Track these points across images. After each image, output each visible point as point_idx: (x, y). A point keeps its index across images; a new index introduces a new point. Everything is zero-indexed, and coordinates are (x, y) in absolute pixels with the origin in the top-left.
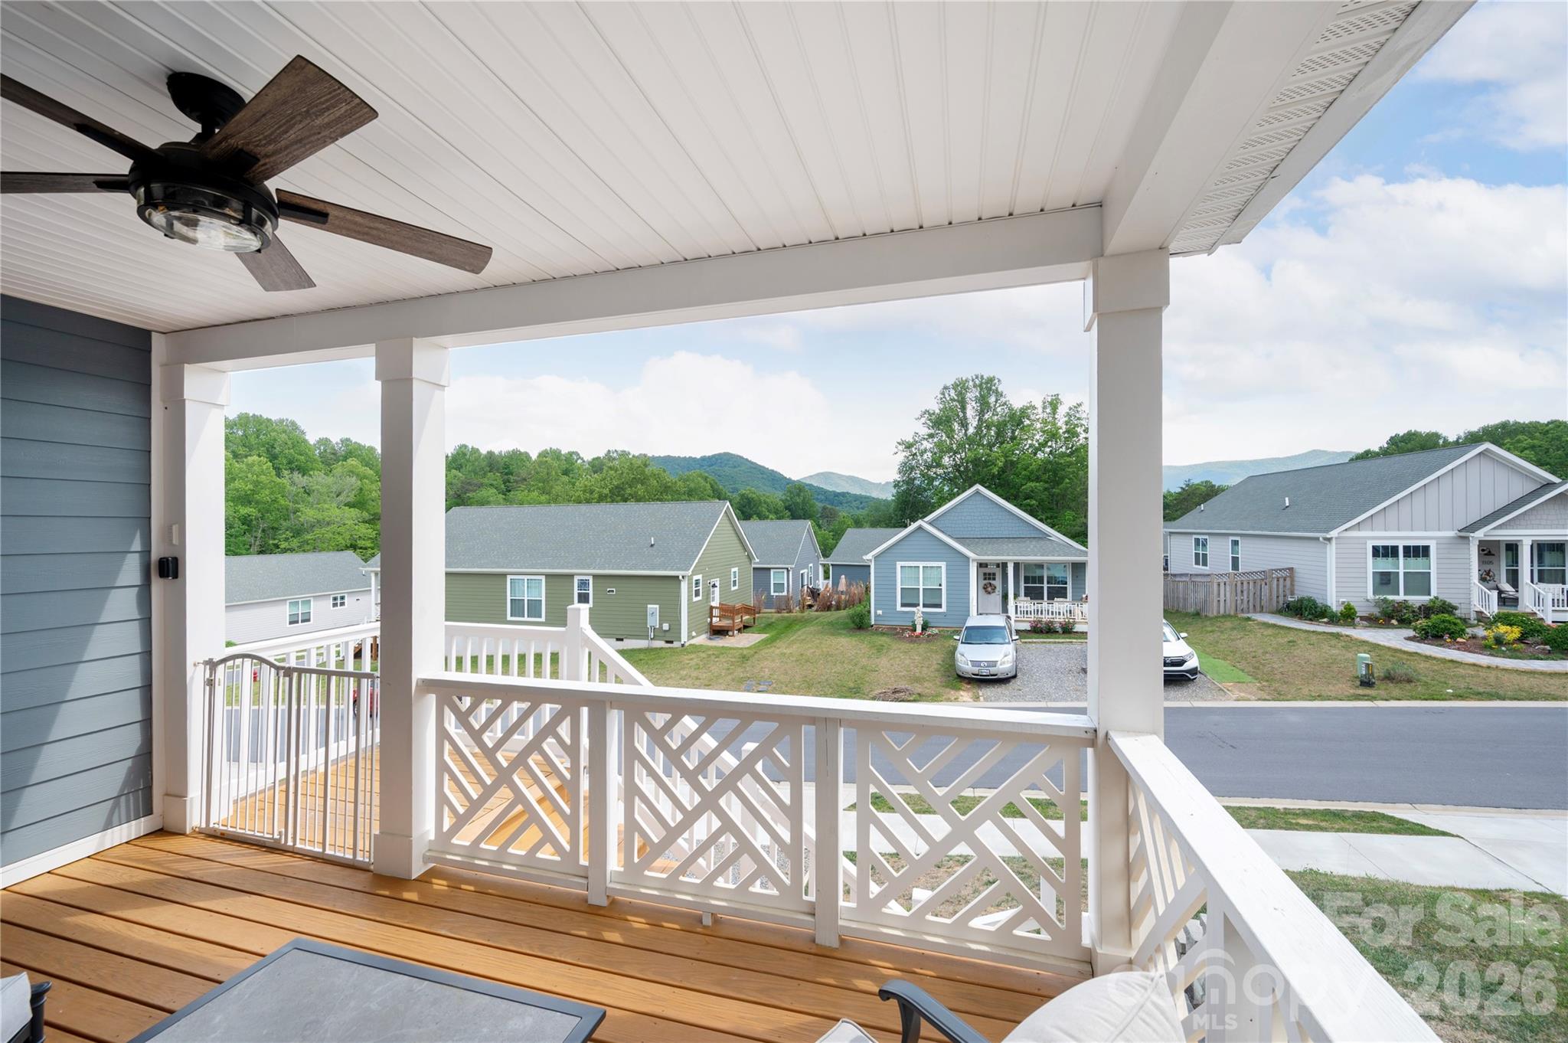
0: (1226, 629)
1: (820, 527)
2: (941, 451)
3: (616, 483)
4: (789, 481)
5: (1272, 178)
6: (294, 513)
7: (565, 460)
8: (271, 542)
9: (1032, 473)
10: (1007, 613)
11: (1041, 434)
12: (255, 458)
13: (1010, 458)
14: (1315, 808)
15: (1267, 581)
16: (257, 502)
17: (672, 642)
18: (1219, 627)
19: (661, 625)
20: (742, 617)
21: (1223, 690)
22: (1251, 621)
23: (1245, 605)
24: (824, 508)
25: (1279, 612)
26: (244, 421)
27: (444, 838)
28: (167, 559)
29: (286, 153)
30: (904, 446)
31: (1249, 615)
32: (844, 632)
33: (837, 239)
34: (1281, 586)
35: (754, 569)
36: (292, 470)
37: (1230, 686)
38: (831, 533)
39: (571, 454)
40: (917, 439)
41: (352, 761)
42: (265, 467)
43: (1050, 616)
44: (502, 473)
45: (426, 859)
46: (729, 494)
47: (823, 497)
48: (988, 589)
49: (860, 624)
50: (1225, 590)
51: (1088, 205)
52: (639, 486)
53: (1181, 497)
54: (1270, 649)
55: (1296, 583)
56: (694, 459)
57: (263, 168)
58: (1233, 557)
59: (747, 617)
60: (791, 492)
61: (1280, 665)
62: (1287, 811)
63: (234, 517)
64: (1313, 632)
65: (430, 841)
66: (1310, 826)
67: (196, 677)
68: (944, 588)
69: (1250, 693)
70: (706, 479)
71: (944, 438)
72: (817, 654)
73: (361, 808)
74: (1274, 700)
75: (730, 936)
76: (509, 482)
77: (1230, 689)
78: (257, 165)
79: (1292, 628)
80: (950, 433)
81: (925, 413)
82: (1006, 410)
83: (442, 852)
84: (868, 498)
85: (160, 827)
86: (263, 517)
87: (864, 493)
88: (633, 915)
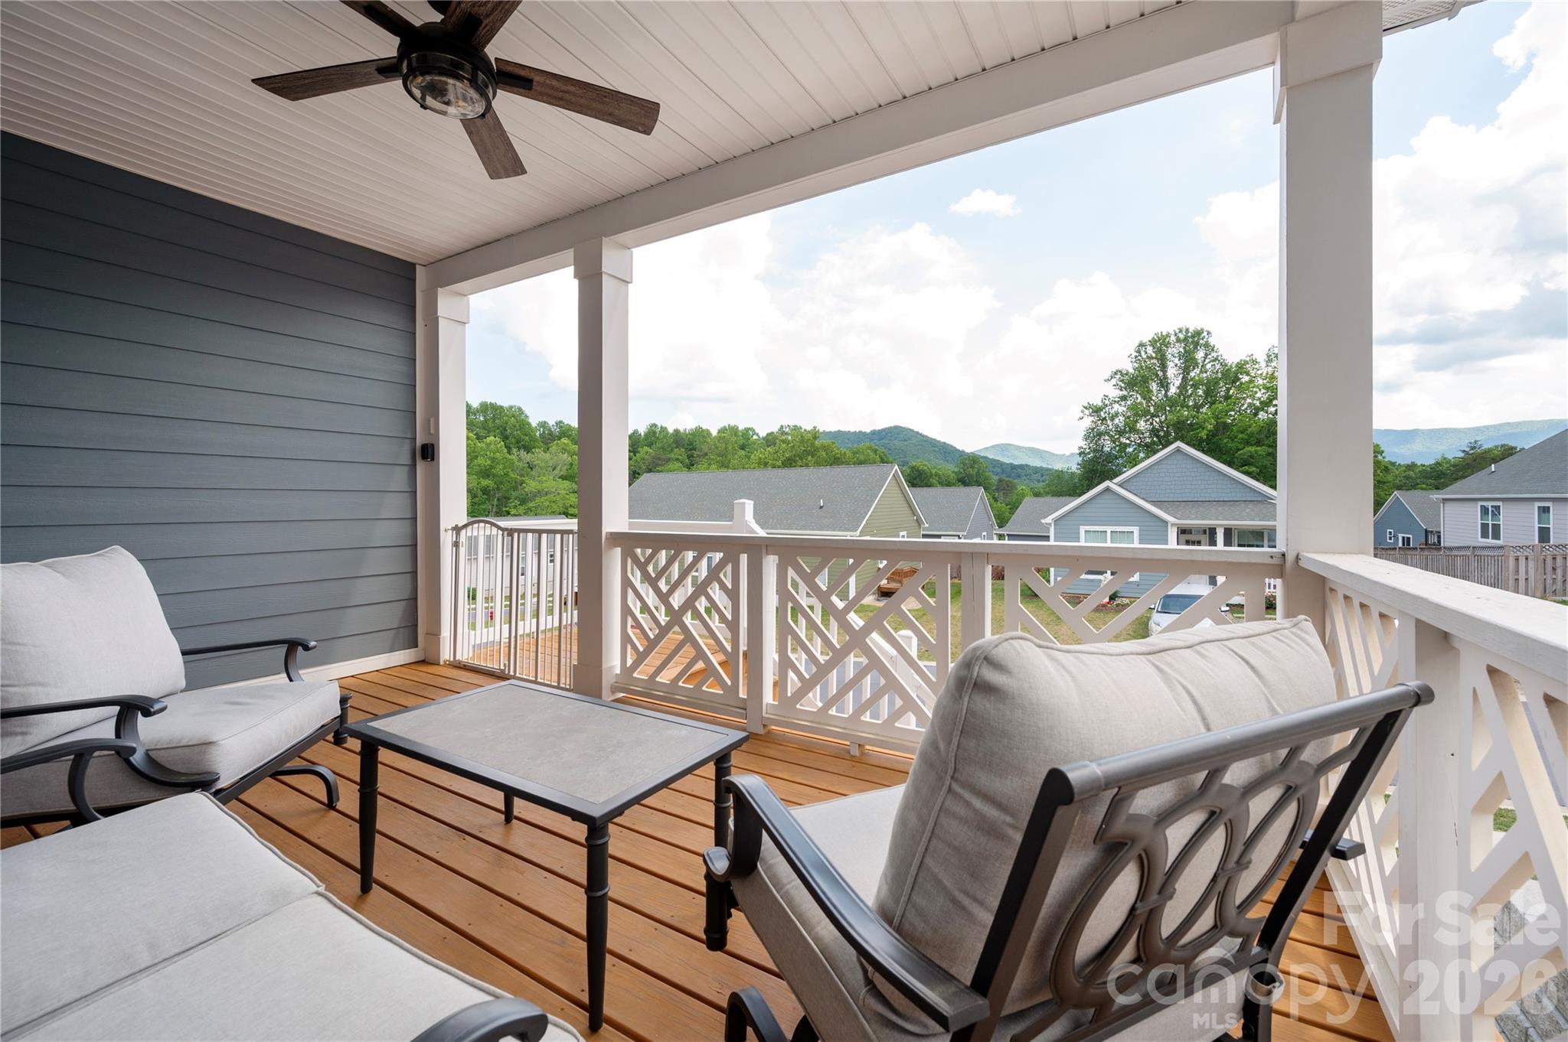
1: (996, 500)
2: (1136, 415)
3: (787, 456)
4: (962, 453)
6: (521, 485)
7: (742, 436)
8: (504, 509)
9: (1252, 436)
11: (1263, 391)
12: (492, 438)
13: (1222, 420)
16: (494, 476)
23: (1558, 586)
24: (1000, 481)
26: (485, 407)
27: (628, 671)
28: (427, 444)
29: (500, 8)
30: (1091, 410)
35: (924, 535)
36: (519, 448)
38: (1008, 507)
39: (747, 430)
40: (1106, 402)
41: (556, 633)
42: (499, 446)
43: (1272, 590)
44: (686, 449)
45: (614, 690)
46: (900, 463)
47: (999, 470)
50: (1527, 567)
52: (810, 458)
53: (1463, 463)
56: (864, 434)
57: (485, 31)
58: (1540, 527)
60: (964, 464)
63: (477, 489)
65: (617, 673)
67: (446, 539)
70: (875, 451)
71: (1139, 400)
76: (693, 457)
78: (481, 28)
80: (1147, 395)
81: (1116, 373)
82: (1218, 367)
83: (626, 684)
84: (1050, 470)
85: (423, 659)
86: (498, 488)
87: (1045, 466)
88: (787, 742)
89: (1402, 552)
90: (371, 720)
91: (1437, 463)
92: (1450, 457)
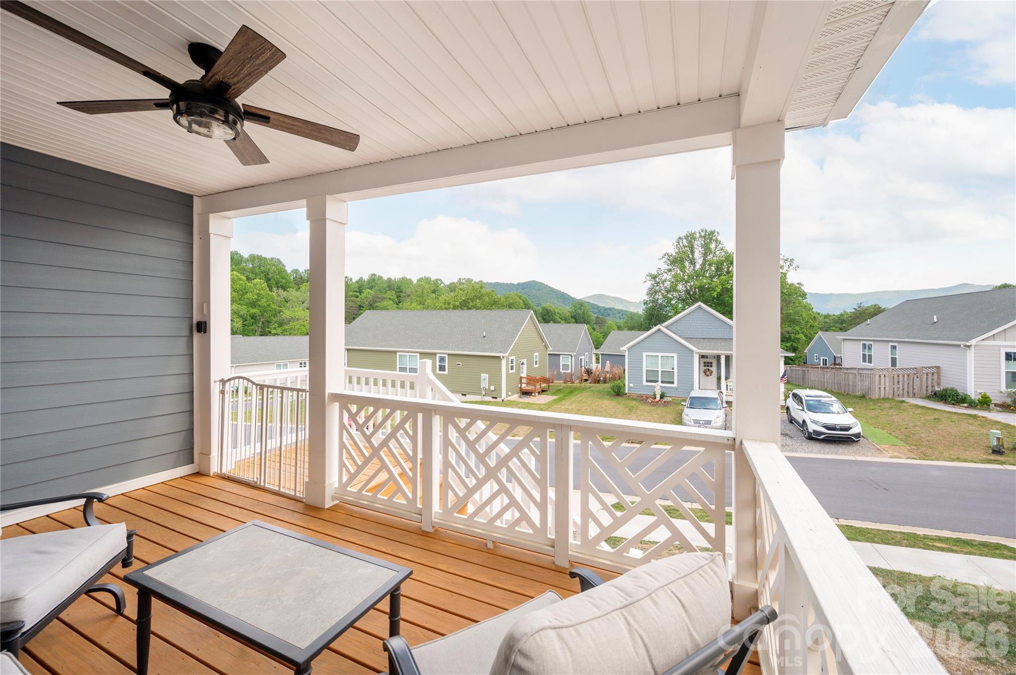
0: (885, 408)
1: (594, 329)
2: (677, 281)
3: (464, 298)
4: (574, 300)
5: (857, 69)
6: (279, 313)
7: (434, 284)
8: (267, 330)
10: (720, 389)
12: (258, 280)
13: (725, 286)
14: (949, 536)
15: (918, 375)
16: (259, 306)
17: (496, 398)
18: (880, 406)
19: (489, 387)
20: (540, 384)
21: (880, 450)
22: (905, 403)
23: (901, 392)
24: (597, 318)
25: (928, 398)
26: (253, 258)
27: (343, 486)
28: (201, 322)
29: (243, 81)
30: (650, 277)
31: (904, 399)
32: (608, 397)
33: (568, 125)
34: (930, 380)
35: (549, 354)
36: (278, 287)
37: (886, 447)
38: (601, 334)
39: (437, 280)
40: (660, 273)
42: (263, 285)
44: (396, 291)
45: (334, 498)
46: (535, 307)
47: (597, 311)
48: (708, 373)
49: (618, 392)
50: (885, 381)
51: (730, 95)
52: (478, 301)
53: (855, 316)
54: (919, 423)
55: (942, 378)
56: (513, 285)
57: (233, 91)
58: (891, 357)
59: (544, 385)
60: (576, 307)
61: (927, 435)
62: (926, 537)
63: (247, 314)
64: (955, 413)
65: (336, 488)
66: (944, 548)
67: (215, 389)
68: (676, 371)
69: (902, 453)
70: (520, 297)
71: (678, 272)
72: (589, 410)
73: (298, 470)
74: (920, 459)
75: (503, 555)
76: (400, 297)
77: (886, 449)
78: (230, 90)
79: (938, 410)
80: (683, 269)
81: (665, 255)
82: (723, 254)
83: (342, 495)
84: (627, 312)
85: (198, 471)
86: (262, 315)
87: (624, 309)
88: (447, 538)
89: (822, 370)
90: (146, 569)
91: (841, 315)
92: (848, 311)
